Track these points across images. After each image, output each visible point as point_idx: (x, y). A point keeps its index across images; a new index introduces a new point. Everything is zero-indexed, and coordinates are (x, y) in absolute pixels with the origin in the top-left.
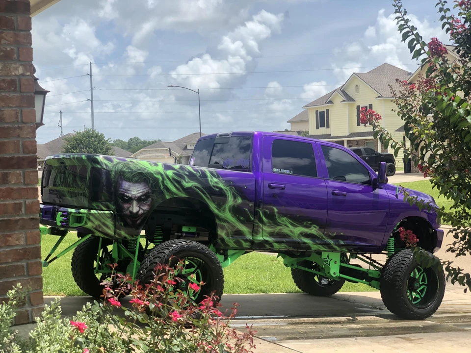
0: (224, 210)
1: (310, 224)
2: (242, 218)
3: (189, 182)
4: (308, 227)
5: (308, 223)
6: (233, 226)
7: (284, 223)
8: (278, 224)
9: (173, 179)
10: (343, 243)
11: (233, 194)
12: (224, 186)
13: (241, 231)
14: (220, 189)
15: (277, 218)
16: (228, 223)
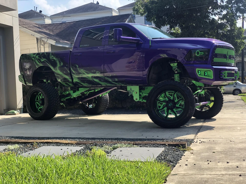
0: (57, 69)
1: (95, 71)
2: (64, 72)
3: (43, 59)
4: (95, 73)
5: (94, 71)
6: (62, 76)
7: (82, 72)
8: (80, 73)
9: (38, 59)
10: (117, 80)
11: (59, 61)
12: (55, 58)
13: (66, 78)
14: (54, 60)
15: (79, 70)
16: (59, 75)
